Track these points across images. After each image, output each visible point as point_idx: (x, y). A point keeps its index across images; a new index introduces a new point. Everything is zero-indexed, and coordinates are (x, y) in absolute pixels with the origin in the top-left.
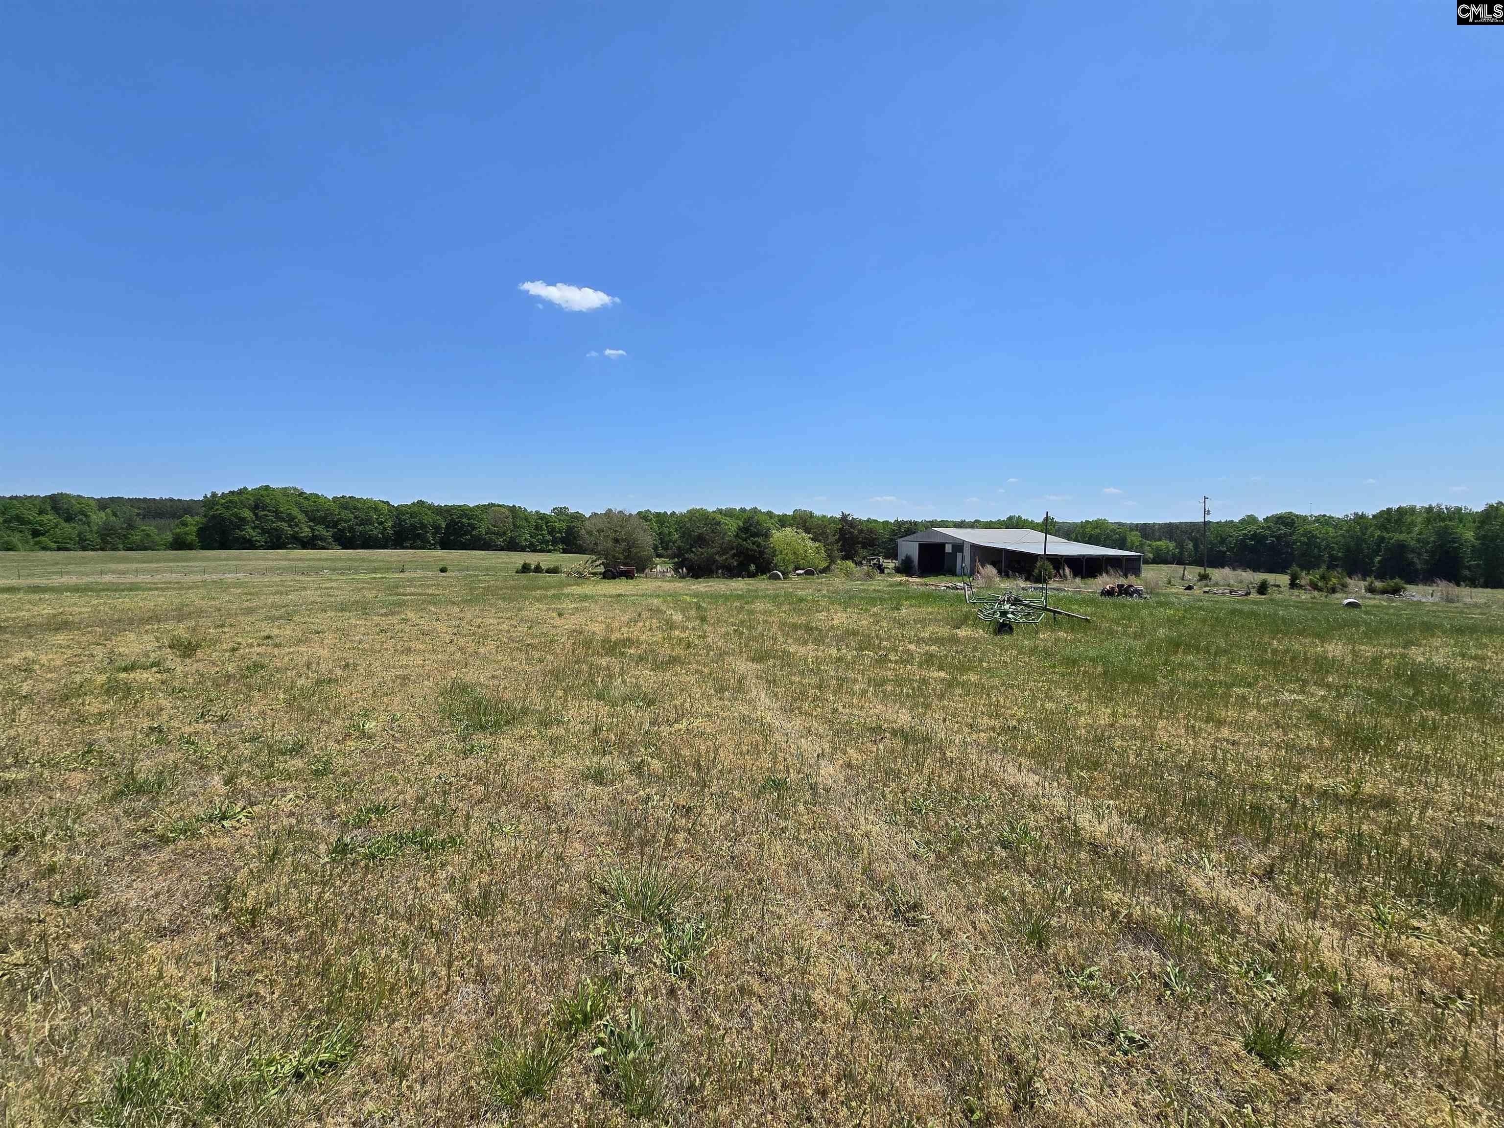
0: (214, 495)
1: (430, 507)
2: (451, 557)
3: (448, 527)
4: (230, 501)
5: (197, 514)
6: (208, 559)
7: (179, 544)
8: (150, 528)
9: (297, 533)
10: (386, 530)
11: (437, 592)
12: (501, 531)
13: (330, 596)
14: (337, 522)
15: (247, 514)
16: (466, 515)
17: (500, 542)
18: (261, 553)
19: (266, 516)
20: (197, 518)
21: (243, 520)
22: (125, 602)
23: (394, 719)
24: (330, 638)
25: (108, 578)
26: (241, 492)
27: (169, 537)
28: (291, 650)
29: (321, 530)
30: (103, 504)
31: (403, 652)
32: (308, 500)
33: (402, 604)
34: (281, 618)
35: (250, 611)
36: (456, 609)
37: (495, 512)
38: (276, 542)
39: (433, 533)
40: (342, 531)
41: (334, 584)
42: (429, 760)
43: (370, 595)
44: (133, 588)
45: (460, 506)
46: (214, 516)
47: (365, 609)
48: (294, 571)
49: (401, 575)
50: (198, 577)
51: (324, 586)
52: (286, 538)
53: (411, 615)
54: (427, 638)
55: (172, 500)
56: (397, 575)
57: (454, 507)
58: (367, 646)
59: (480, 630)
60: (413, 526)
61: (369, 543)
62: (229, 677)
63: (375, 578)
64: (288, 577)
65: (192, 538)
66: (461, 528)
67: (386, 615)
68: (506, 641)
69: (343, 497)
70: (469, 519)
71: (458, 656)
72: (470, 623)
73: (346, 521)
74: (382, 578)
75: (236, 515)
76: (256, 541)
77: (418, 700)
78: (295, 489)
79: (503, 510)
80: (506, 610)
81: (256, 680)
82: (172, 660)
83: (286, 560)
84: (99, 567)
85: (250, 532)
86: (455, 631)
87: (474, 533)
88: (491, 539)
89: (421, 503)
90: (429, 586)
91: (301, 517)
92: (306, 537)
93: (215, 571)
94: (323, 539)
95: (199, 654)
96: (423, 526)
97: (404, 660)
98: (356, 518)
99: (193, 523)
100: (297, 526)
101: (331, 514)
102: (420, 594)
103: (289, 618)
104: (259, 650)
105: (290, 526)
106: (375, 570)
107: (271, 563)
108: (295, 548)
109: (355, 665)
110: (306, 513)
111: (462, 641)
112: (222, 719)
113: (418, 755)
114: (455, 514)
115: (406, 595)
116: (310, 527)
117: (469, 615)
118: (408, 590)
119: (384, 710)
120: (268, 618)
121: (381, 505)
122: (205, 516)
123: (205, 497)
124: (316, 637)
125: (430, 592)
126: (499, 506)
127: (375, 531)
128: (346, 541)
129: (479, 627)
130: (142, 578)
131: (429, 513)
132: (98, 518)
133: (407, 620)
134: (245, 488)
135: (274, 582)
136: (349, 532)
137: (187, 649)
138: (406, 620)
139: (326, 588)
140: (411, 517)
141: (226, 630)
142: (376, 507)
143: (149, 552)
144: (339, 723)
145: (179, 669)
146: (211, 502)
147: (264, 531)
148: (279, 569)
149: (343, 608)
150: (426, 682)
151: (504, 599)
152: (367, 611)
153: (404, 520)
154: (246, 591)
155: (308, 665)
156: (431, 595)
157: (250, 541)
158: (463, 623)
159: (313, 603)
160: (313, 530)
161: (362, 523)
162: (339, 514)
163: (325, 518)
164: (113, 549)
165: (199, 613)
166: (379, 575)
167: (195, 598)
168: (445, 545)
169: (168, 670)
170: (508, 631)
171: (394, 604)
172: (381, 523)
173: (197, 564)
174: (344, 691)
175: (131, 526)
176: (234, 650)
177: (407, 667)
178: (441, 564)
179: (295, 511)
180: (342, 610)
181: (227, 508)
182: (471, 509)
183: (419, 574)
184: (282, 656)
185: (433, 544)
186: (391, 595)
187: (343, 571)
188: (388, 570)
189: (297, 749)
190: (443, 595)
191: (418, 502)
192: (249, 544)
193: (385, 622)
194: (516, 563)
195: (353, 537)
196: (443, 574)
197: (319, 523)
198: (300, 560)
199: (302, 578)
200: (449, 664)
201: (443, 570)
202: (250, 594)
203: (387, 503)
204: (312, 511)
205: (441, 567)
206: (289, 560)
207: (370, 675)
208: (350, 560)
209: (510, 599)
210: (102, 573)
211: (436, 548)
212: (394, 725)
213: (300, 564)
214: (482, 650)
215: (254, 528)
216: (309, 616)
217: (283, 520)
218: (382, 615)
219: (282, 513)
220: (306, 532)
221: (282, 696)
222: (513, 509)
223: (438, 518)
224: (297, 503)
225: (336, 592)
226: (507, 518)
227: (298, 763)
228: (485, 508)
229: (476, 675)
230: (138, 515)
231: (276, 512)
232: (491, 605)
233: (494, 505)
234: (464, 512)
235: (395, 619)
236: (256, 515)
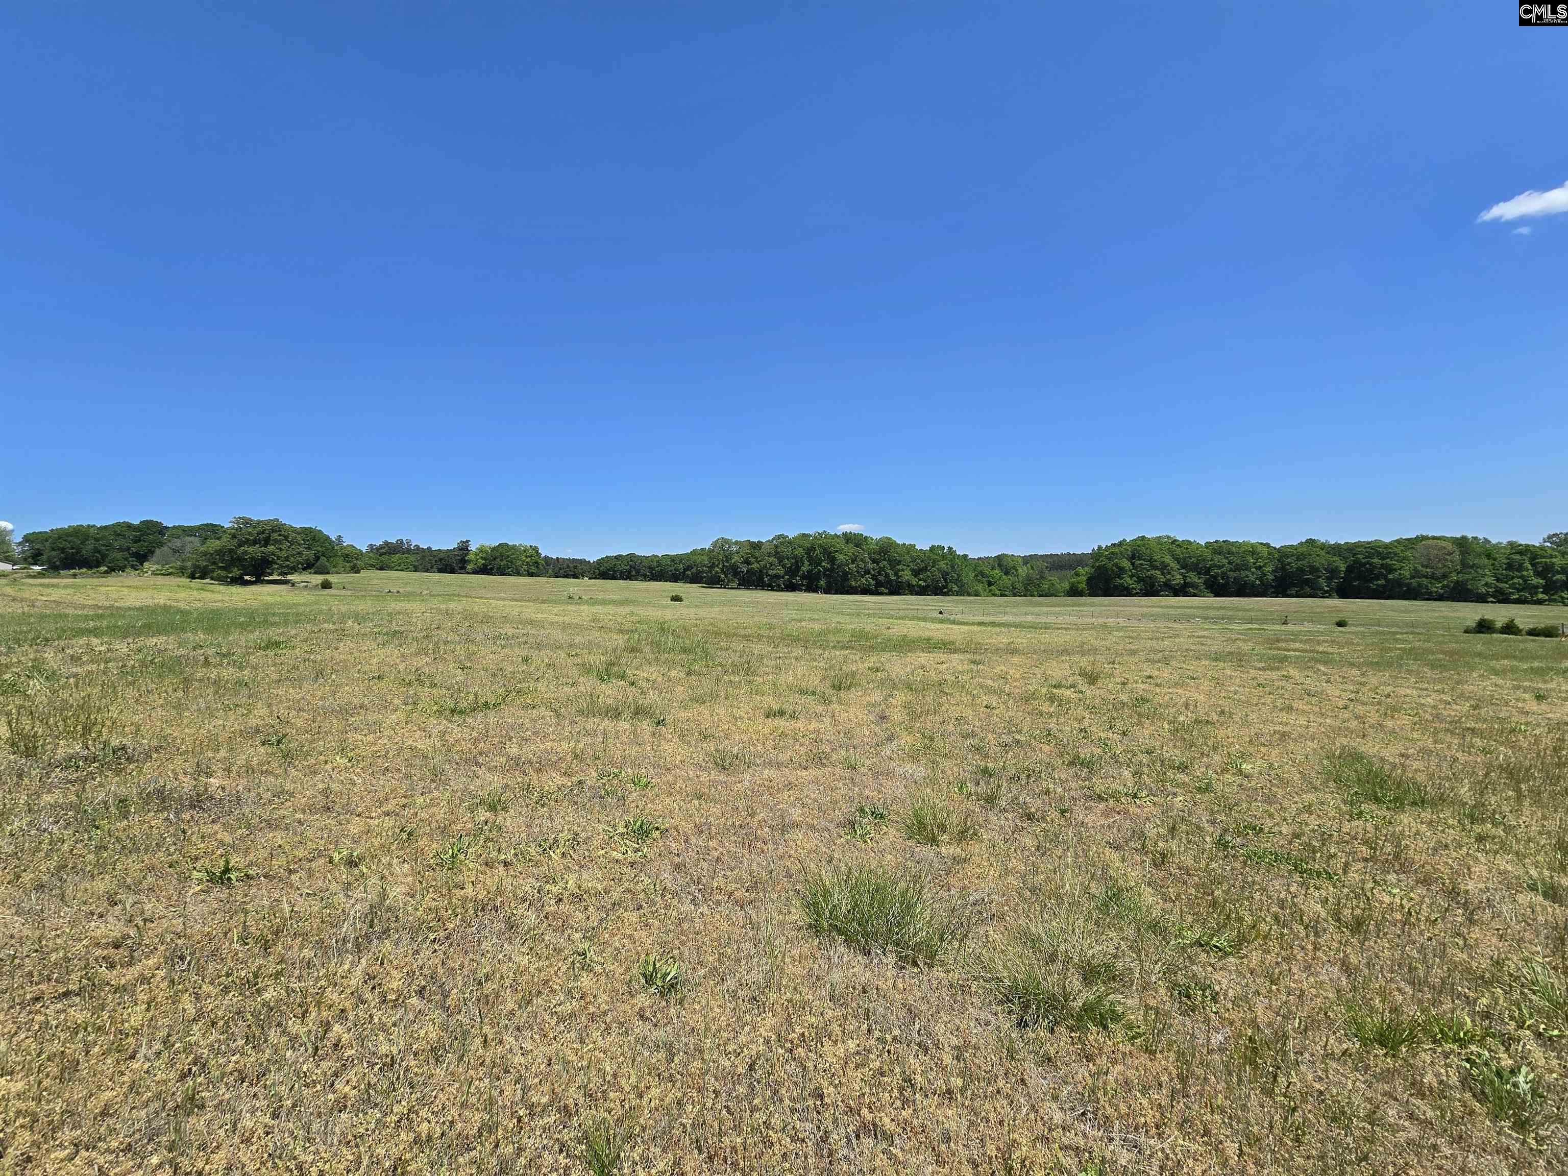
0: (1100, 548)
1: (1323, 547)
2: (1353, 607)
3: (1349, 569)
4: (1112, 553)
5: (1087, 565)
6: (1093, 605)
7: (1074, 592)
8: (1053, 577)
9: (1170, 580)
10: (1265, 575)
11: (1330, 650)
12: (1439, 573)
13: (1203, 644)
14: (1209, 568)
15: (1126, 564)
16: (1379, 554)
17: (1437, 587)
18: (1136, 599)
19: (1142, 564)
20: (1087, 569)
21: (1122, 570)
22: (1046, 637)
23: (1271, 766)
24: (1206, 685)
25: (1029, 618)
26: (1121, 544)
27: (1066, 585)
28: (1170, 690)
29: (1193, 577)
30: (1027, 560)
31: (1281, 710)
32: (1181, 547)
33: (1284, 659)
34: (1159, 661)
35: (1133, 653)
36: (1355, 672)
37: (1427, 547)
38: (1150, 590)
39: (1327, 578)
40: (1215, 577)
41: (1205, 633)
42: (1308, 809)
43: (1246, 647)
44: (1047, 627)
45: (1369, 543)
46: (1099, 567)
47: (1241, 660)
48: (1168, 618)
49: (1283, 627)
50: (1088, 620)
51: (1197, 634)
52: (1160, 586)
53: (1293, 672)
54: (1314, 700)
55: (1069, 554)
56: (1278, 627)
57: (1358, 545)
58: (1243, 697)
59: (1389, 700)
60: (1301, 570)
61: (1243, 590)
62: (1124, 704)
63: (1251, 629)
64: (1161, 624)
65: (1083, 586)
66: (1370, 571)
67: (1263, 669)
68: (1430, 718)
69: (1217, 542)
70: (1383, 559)
71: (1354, 724)
72: (1375, 690)
73: (1220, 567)
74: (1259, 629)
75: (1116, 565)
76: (1133, 588)
77: (1299, 757)
78: (1168, 537)
79: (1444, 544)
80: (1434, 681)
81: (1145, 709)
82: (1082, 685)
83: (1158, 607)
84: (1024, 609)
85: (1127, 581)
86: (1352, 696)
87: (1391, 577)
88: (1420, 585)
89: (1311, 542)
90: (1319, 643)
91: (1174, 565)
92: (1178, 584)
93: (1100, 615)
94: (1193, 585)
95: (1099, 684)
96: (1314, 570)
97: (1284, 717)
98: (1229, 563)
99: (1084, 572)
100: (1169, 573)
101: (1204, 560)
102: (1306, 651)
103: (1166, 661)
104: (1142, 686)
105: (1163, 574)
106: (1251, 621)
107: (1145, 609)
108: (1167, 596)
109: (1231, 714)
110: (1178, 560)
111: (1360, 709)
112: (1124, 733)
113: (1296, 803)
114: (1360, 553)
115: (1289, 650)
116: (1182, 574)
117: (1374, 681)
118: (1292, 646)
119: (1262, 758)
120: (1148, 660)
121: (1260, 548)
122: (1093, 567)
123: (1093, 550)
124: (1192, 683)
125: (1321, 649)
126: (1434, 538)
127: (1252, 577)
128: (1218, 588)
129: (1388, 696)
130: (1051, 619)
131: (1323, 553)
132: (1023, 571)
133: (1290, 677)
134: (1124, 540)
135: (1150, 628)
136: (1223, 578)
137: (1092, 679)
138: (1287, 678)
139: (1198, 637)
140: (1298, 559)
141: (1116, 666)
142: (1253, 551)
143: (1054, 599)
144: (1217, 758)
145: (1088, 692)
146: (1097, 555)
147: (1140, 580)
148: (1152, 616)
149: (1217, 658)
150: (1309, 743)
151: (1433, 667)
152: (1243, 663)
153: (1289, 564)
154: (1127, 634)
155: (1187, 706)
156: (1321, 653)
157: (1127, 589)
158: (1365, 689)
159: (1187, 650)
160: (1185, 577)
161: (1238, 568)
162: (1212, 560)
163: (1197, 564)
164: (1031, 596)
165: (1095, 651)
166: (1256, 626)
167: (1090, 638)
168: (1344, 592)
169: (1081, 692)
170: (1434, 707)
171: (1274, 658)
172: (1259, 568)
173: (1085, 609)
174: (1221, 733)
175: (1042, 578)
176: (1124, 684)
177: (1286, 724)
178: (1337, 618)
179: (1168, 559)
180: (1216, 660)
181: (1109, 559)
182: (1386, 546)
183: (1308, 626)
184: (1161, 695)
185: (1326, 592)
186: (1270, 649)
187: (1215, 620)
188: (1265, 621)
189: (1183, 768)
190: (1340, 654)
191: (1307, 541)
192: (1126, 592)
193: (1264, 676)
194: (1465, 619)
195: (1227, 583)
196: (1341, 629)
197: (1191, 570)
198: (1171, 607)
199: (1175, 625)
200: (1338, 731)
201: (1341, 624)
202: (1132, 638)
203: (1267, 545)
204: (1185, 559)
205: (1338, 620)
206: (1162, 607)
207: (1246, 723)
208: (1224, 608)
209: (1443, 667)
210: (1026, 614)
211: (1330, 597)
212: (1272, 773)
213: (1172, 612)
214: (1389, 724)
215: (1131, 577)
216: (1184, 662)
217: (1156, 568)
218: (1259, 669)
219: (1156, 561)
220: (1177, 579)
221: (1166, 726)
222: (1462, 543)
223: (1335, 558)
224: (1170, 551)
225: (1209, 642)
226: (1450, 554)
227: (1182, 777)
228: (1410, 543)
229: (1377, 748)
230: (1047, 567)
231: (1151, 560)
232: (1410, 672)
233: (1425, 538)
234: (1374, 549)
235: (1275, 675)
236: (1133, 564)
